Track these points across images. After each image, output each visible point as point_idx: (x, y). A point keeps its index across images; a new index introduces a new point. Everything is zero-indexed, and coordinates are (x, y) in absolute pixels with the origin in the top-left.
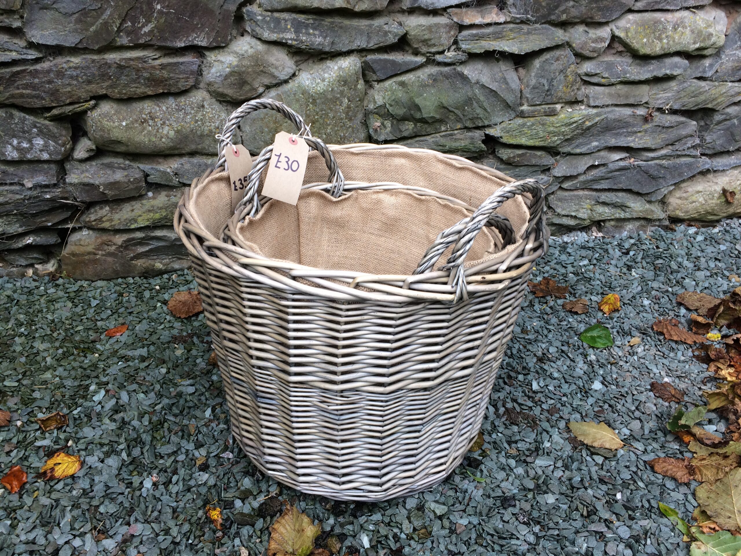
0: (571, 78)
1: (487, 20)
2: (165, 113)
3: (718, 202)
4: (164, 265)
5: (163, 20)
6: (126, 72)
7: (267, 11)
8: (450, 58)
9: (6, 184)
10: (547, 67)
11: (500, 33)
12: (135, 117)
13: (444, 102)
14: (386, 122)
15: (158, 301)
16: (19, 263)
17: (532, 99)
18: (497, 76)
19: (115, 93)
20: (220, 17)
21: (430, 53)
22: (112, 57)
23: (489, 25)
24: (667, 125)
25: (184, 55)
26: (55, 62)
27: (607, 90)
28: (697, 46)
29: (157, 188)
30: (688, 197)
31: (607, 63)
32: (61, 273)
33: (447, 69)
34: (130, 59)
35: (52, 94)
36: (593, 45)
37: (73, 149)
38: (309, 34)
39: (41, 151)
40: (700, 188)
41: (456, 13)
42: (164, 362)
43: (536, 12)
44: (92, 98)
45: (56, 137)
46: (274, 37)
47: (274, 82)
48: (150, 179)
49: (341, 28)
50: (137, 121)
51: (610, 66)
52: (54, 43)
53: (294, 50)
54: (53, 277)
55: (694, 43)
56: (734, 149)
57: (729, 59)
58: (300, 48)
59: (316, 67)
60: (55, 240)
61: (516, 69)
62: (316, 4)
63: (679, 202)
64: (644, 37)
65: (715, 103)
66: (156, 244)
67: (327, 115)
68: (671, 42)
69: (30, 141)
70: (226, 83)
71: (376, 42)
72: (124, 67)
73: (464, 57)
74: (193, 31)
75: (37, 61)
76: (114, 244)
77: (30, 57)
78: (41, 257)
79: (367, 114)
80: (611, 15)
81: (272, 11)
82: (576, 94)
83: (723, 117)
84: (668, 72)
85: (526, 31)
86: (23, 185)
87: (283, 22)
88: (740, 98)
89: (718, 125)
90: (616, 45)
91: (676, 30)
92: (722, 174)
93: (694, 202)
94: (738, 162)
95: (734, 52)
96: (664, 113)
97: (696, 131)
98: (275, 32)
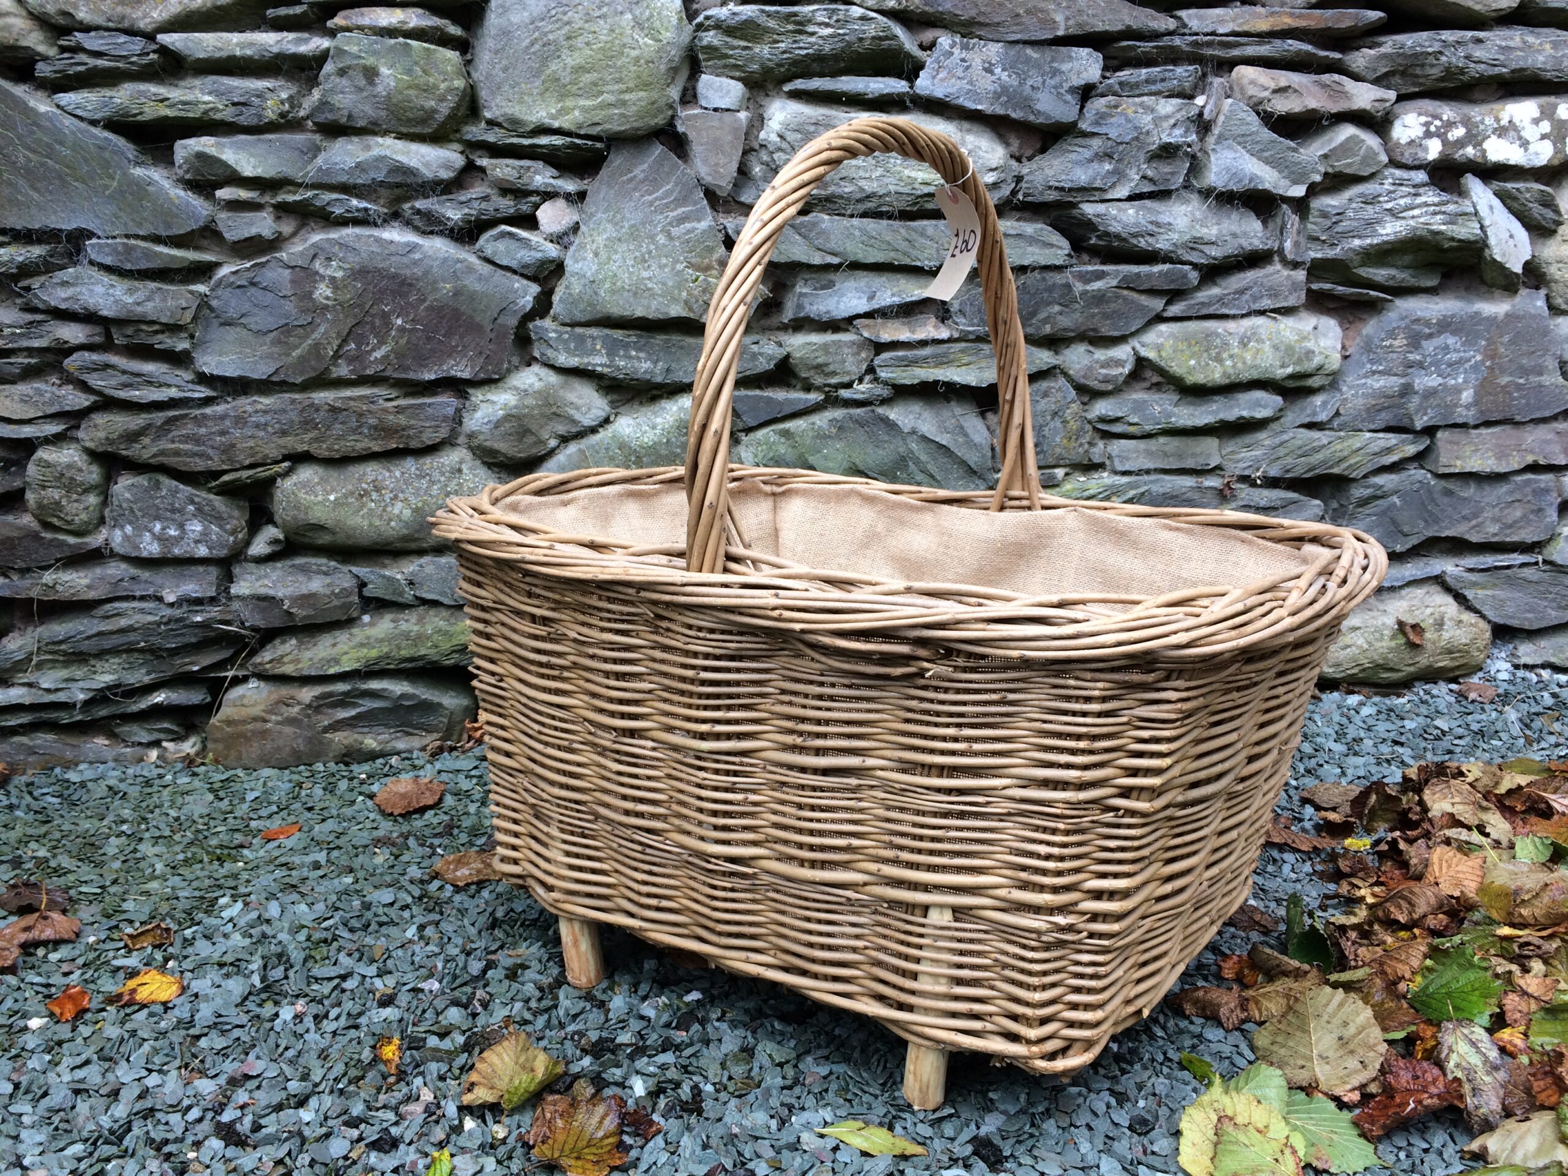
0: (1073, 425)
1: (920, 335)
2: (398, 481)
3: (1393, 644)
4: (380, 743)
5: (403, 341)
6: (341, 417)
7: (564, 325)
8: (862, 393)
9: (134, 598)
11: (945, 355)
12: (350, 487)
13: (858, 462)
15: (361, 794)
16: (137, 739)
18: (947, 424)
19: (321, 450)
20: (493, 336)
21: (829, 385)
22: (324, 396)
23: (923, 343)
24: (1263, 503)
25: (434, 394)
26: (234, 404)
27: (1142, 444)
28: (1289, 370)
29: (379, 608)
31: (1135, 401)
32: (204, 757)
33: (859, 411)
34: (350, 398)
35: (224, 452)
36: (1104, 371)
37: (248, 543)
38: (630, 357)
39: (197, 542)
40: (1356, 621)
41: (867, 326)
42: (351, 871)
44: (285, 458)
45: (223, 519)
46: (574, 362)
47: (574, 430)
48: (366, 592)
49: (682, 348)
50: (352, 493)
51: (1139, 407)
52: (235, 374)
53: (607, 383)
54: (189, 762)
55: (1282, 366)
56: (1403, 549)
57: (1357, 393)
58: (614, 379)
59: (644, 409)
60: (201, 697)
61: (983, 415)
62: (639, 313)
64: (1191, 358)
65: (1346, 465)
66: (368, 704)
68: (1240, 365)
69: (181, 526)
70: (496, 432)
72: (341, 410)
73: (886, 392)
74: (450, 356)
75: (207, 401)
76: (299, 703)
77: (196, 395)
78: (174, 728)
80: (1127, 323)
81: (573, 325)
82: (1087, 451)
83: (1369, 491)
84: (1245, 413)
85: (987, 352)
86: (160, 599)
87: (589, 341)
88: (1394, 458)
89: (1361, 506)
90: (1148, 374)
91: (1245, 345)
92: (1394, 595)
93: (1347, 646)
94: (1419, 574)
95: (1363, 381)
96: (1254, 485)
97: (1323, 517)
98: (576, 356)
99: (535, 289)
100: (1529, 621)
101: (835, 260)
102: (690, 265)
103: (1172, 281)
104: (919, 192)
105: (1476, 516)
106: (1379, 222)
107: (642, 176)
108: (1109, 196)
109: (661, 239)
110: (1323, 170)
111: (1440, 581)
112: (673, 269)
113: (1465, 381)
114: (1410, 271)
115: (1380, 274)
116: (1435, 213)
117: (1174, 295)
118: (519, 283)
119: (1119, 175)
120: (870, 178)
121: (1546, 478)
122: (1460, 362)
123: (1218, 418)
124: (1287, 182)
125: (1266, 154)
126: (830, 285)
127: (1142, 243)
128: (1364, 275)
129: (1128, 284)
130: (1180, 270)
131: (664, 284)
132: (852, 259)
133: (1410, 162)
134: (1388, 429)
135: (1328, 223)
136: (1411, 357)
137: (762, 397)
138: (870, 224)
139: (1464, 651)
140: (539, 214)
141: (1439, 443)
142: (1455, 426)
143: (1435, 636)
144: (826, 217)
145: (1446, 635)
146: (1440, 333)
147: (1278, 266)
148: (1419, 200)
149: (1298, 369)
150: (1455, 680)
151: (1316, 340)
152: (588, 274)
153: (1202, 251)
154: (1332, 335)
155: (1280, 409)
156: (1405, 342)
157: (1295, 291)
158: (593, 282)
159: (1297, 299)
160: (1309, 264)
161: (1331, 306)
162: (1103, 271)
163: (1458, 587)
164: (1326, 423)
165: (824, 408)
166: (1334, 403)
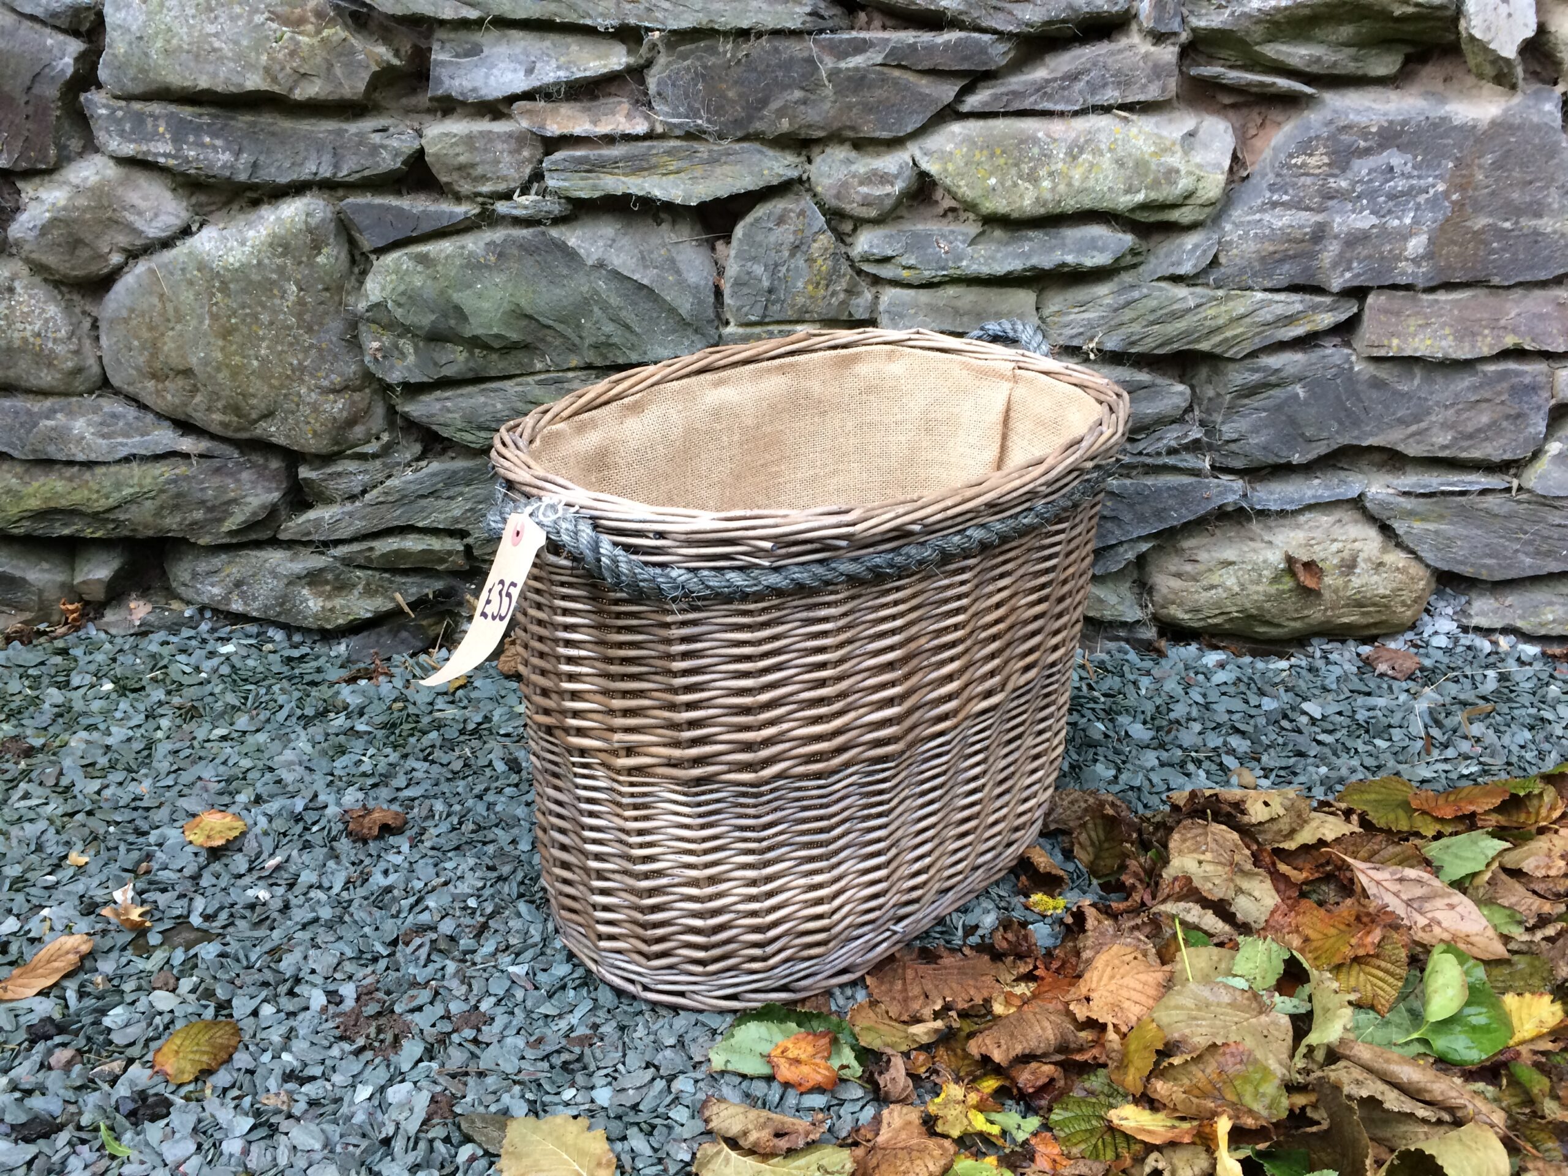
0: (824, 265)
1: (604, 128)
3: (1273, 590)
7: (117, 98)
8: (526, 207)
10: (759, 238)
11: (644, 157)
13: (523, 302)
14: (401, 342)
17: (739, 309)
18: (655, 256)
20: (30, 110)
21: (480, 194)
23: (609, 140)
27: (924, 296)
28: (1140, 197)
30: (1201, 574)
31: (914, 234)
36: (864, 190)
38: (203, 145)
40: (1230, 554)
41: (528, 111)
43: (717, 113)
46: (129, 149)
47: (139, 242)
49: (273, 134)
51: (920, 242)
53: (180, 179)
55: (1128, 191)
56: (1303, 461)
57: (1247, 233)
58: (184, 174)
59: (241, 217)
61: (710, 244)
62: (204, 83)
63: (1176, 583)
64: (991, 174)
65: (1218, 339)
67: (255, 317)
70: (43, 241)
71: (355, 168)
73: (553, 206)
79: (353, 324)
80: (900, 120)
81: (129, 98)
82: (842, 303)
83: (1256, 376)
84: (1070, 259)
85: (705, 156)
87: (150, 120)
88: (1298, 331)
89: (1247, 396)
90: (939, 194)
91: (1075, 158)
92: (1286, 522)
93: (1212, 587)
94: (1326, 495)
95: (1257, 216)
96: (1087, 360)
97: (1190, 409)
98: (131, 141)
99: (75, 46)
100: (1488, 568)
101: (473, 14)
102: (275, 17)
103: (965, 58)
105: (1417, 419)
111: (1357, 503)
112: (250, 21)
113: (1416, 221)
114: (1352, 51)
115: (1298, 54)
117: (974, 79)
118: (52, 40)
121: (1534, 369)
122: (1410, 193)
123: (1028, 264)
126: (475, 51)
128: (1271, 55)
129: (898, 60)
130: (977, 42)
131: (236, 43)
132: (495, 13)
134: (1294, 288)
136: (1332, 183)
137: (388, 209)
139: (1382, 604)
141: (1367, 311)
142: (1395, 287)
143: (1340, 582)
145: (1356, 582)
146: (1382, 147)
147: (1136, 38)
149: (1153, 195)
150: (1365, 641)
151: (1186, 153)
152: (134, 28)
153: (1010, 13)
154: (1217, 145)
155: (1134, 252)
156: (1326, 160)
157: (1159, 77)
158: (141, 38)
159: (1164, 90)
160: (1184, 37)
161: (1227, 100)
162: (864, 40)
163: (1384, 515)
164: (1197, 276)
165: (479, 227)
166: (1210, 247)
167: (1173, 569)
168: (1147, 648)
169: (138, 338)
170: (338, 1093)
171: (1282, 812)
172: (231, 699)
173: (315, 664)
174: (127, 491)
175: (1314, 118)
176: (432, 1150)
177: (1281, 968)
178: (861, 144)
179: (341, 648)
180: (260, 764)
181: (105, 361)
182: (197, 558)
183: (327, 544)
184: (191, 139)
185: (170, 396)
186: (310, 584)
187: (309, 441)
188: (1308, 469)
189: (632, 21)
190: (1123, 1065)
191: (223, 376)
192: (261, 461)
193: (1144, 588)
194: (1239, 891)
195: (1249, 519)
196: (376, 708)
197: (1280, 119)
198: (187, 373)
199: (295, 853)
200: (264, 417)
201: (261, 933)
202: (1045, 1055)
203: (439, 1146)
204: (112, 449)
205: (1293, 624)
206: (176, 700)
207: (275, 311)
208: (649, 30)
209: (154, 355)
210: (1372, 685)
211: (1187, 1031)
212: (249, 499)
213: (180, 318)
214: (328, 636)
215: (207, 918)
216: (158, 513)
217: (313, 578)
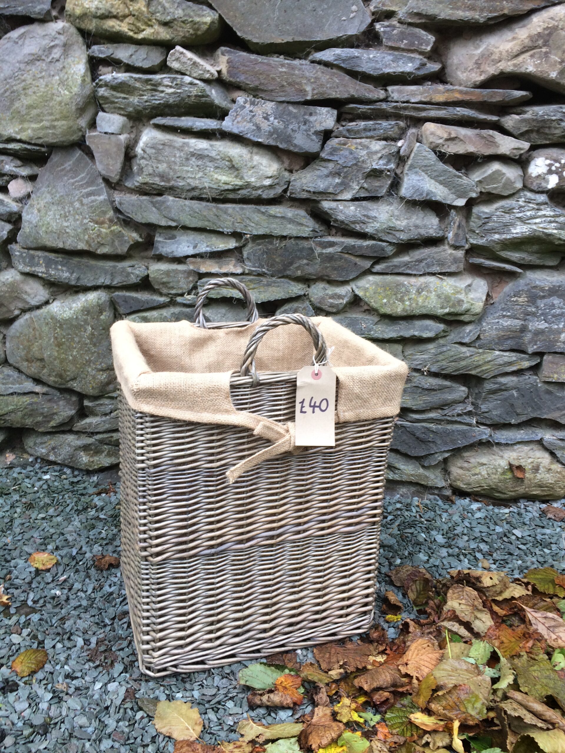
1: (224, 270)
3: (502, 477)
7: (23, 248)
8: (189, 300)
21: (171, 294)
23: (226, 274)
24: (426, 386)
28: (447, 310)
30: (471, 468)
31: (352, 320)
33: (188, 310)
36: (331, 301)
38: (58, 269)
40: (484, 460)
41: (193, 262)
43: (271, 267)
46: (27, 269)
47: (27, 306)
49: (87, 266)
53: (47, 282)
55: (442, 308)
56: (516, 423)
57: (492, 327)
58: (49, 280)
59: (70, 298)
62: (61, 245)
63: (460, 471)
64: (384, 298)
65: (479, 370)
67: (72, 339)
68: (414, 305)
71: (120, 281)
80: (348, 274)
81: (29, 249)
83: (496, 386)
84: (416, 333)
85: (266, 283)
87: (37, 258)
88: (514, 368)
89: (492, 394)
90: (362, 304)
91: (420, 293)
92: (509, 448)
93: (476, 474)
94: (526, 438)
95: (497, 321)
96: (423, 374)
97: (467, 397)
98: (28, 266)
99: (8, 227)
101: (174, 224)
102: (92, 221)
103: (375, 252)
104: (222, 188)
106: (513, 225)
107: (69, 168)
108: (339, 198)
109: (77, 205)
110: (479, 190)
111: (540, 442)
112: (82, 222)
113: (564, 327)
114: (538, 255)
115: (515, 256)
116: (551, 222)
117: (378, 260)
119: (345, 186)
120: (195, 178)
122: (562, 315)
123: (399, 335)
124: (453, 196)
125: (441, 178)
126: (173, 237)
127: (358, 228)
128: (504, 256)
129: (348, 250)
130: (380, 245)
131: (76, 230)
132: (182, 224)
133: (535, 189)
134: (512, 350)
135: (480, 223)
136: (529, 309)
137: (133, 298)
138: (195, 204)
139: (551, 487)
140: (10, 187)
141: (544, 363)
142: (556, 353)
143: (532, 476)
144: (171, 198)
145: (539, 476)
146: (550, 296)
147: (447, 247)
148: (541, 213)
149: (452, 310)
150: (544, 502)
151: (466, 294)
152: (34, 222)
153: (394, 235)
154: (480, 290)
155: (444, 331)
156: (526, 299)
157: (456, 263)
158: (36, 226)
159: (458, 267)
160: (467, 246)
161: (485, 272)
162: (334, 242)
163: (551, 448)
164: (471, 343)
165: (169, 306)
166: (476, 332)
167: (459, 465)
168: (447, 499)
169: (22, 345)
170: (88, 685)
171: (498, 582)
172: (47, 500)
173: (83, 485)
174: (10, 408)
175: (521, 282)
176: (125, 712)
177: (490, 654)
178: (331, 282)
179: (95, 478)
180: (58, 532)
181: (7, 353)
182: (37, 437)
183: (93, 434)
184: (53, 266)
185: (34, 369)
186: (84, 450)
187: (90, 390)
188: (519, 426)
189: (239, 230)
190: (418, 694)
191: (56, 363)
192: (68, 397)
193: (446, 472)
194: (476, 618)
195: (493, 446)
196: (108, 508)
197: (507, 280)
198: (42, 360)
199: (72, 574)
200: (72, 380)
201: (57, 610)
202: (386, 688)
203: (129, 711)
204: (6, 389)
205: (511, 493)
206: (24, 500)
207: (81, 337)
208: (245, 234)
209: (28, 352)
210: (545, 523)
211: (446, 681)
212: (61, 413)
213: (41, 338)
214: (89, 473)
215: (35, 602)
216: (23, 417)
217: (86, 448)
